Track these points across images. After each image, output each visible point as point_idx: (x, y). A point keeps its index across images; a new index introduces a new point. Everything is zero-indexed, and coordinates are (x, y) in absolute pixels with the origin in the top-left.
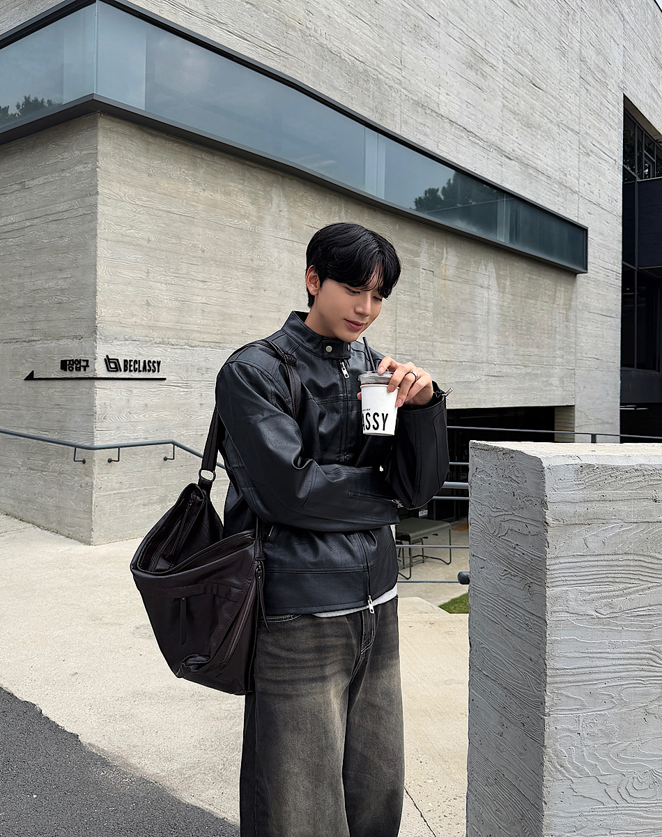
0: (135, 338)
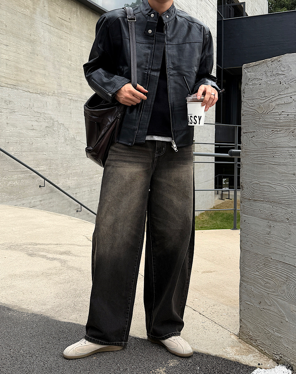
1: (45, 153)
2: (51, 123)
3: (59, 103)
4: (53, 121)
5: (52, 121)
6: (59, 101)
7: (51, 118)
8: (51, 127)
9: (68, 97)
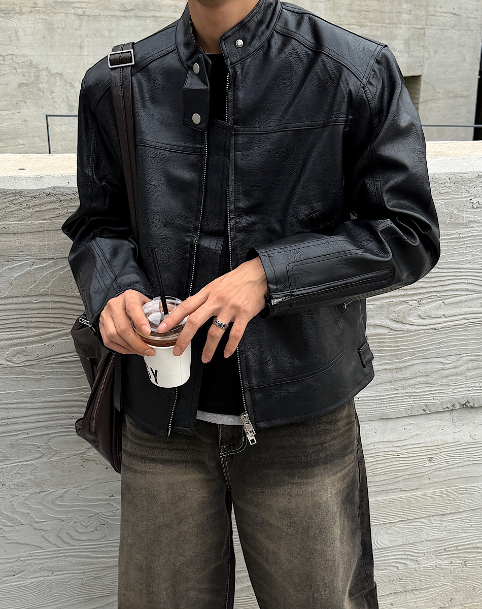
1: (21, 142)
2: (32, 74)
3: (50, 28)
4: (36, 69)
5: (33, 70)
6: (51, 24)
7: (31, 64)
8: (33, 83)
9: (73, 11)
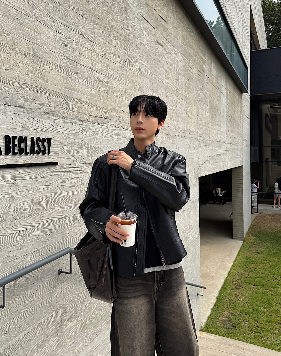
0: (19, 103)
